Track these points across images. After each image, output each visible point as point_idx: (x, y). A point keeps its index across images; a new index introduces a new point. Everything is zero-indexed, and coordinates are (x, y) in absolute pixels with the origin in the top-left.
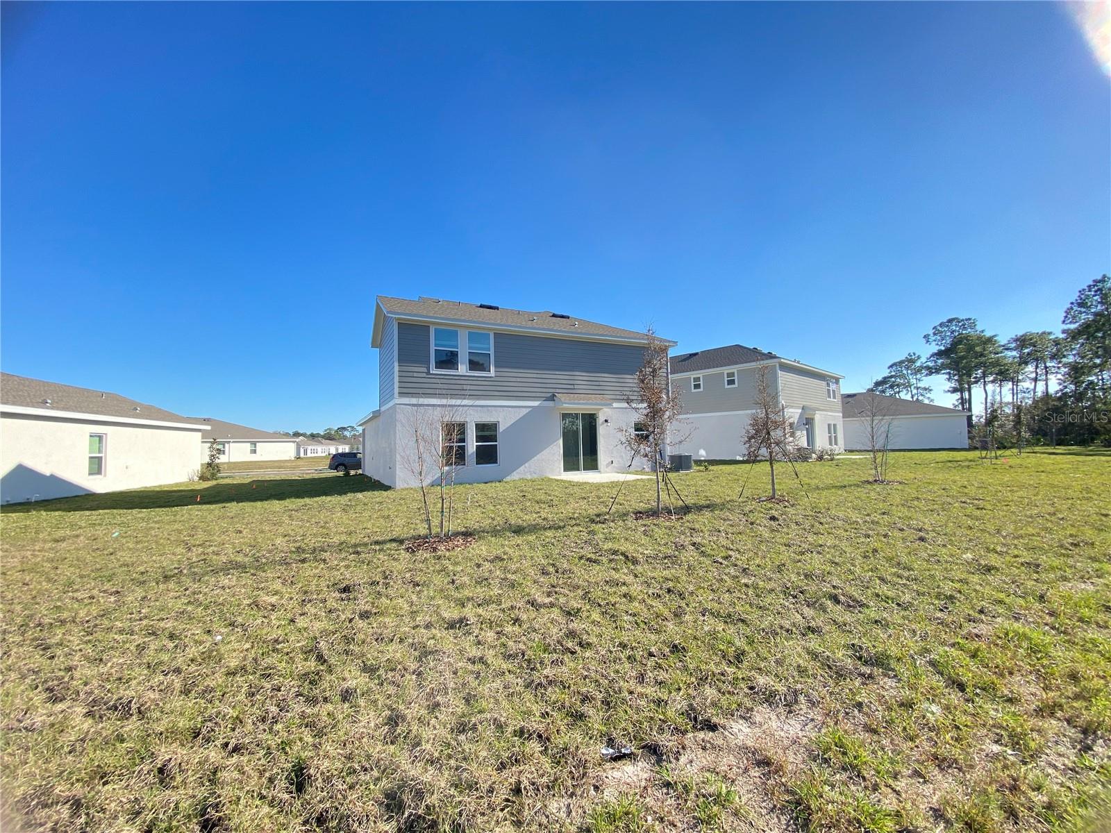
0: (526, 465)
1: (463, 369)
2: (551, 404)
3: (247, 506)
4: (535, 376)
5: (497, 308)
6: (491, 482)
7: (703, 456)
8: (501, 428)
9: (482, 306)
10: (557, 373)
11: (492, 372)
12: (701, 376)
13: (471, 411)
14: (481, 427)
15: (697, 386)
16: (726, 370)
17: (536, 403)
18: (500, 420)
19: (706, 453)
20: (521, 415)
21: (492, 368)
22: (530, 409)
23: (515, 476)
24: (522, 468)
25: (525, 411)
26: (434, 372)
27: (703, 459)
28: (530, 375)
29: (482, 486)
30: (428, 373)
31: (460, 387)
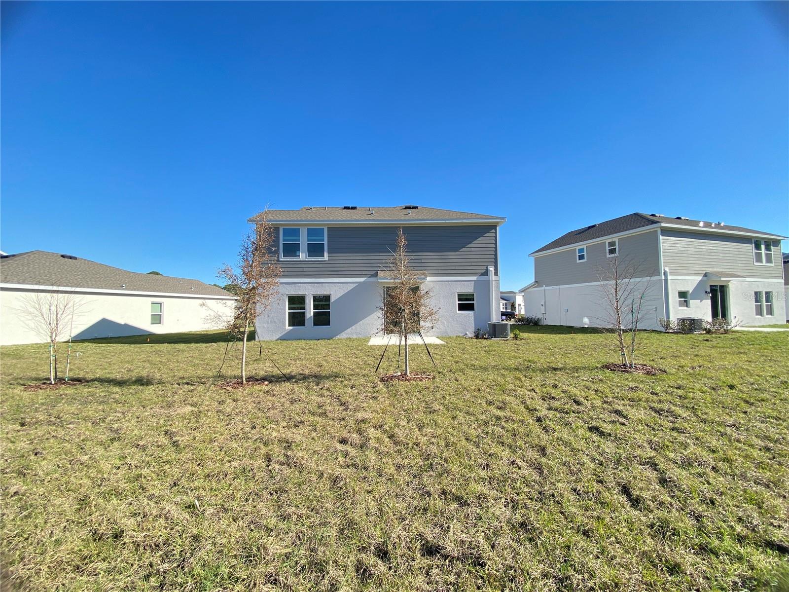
0: (353, 327)
1: (303, 256)
2: (373, 279)
4: (361, 258)
6: (322, 339)
7: (586, 324)
8: (333, 299)
10: (381, 254)
11: (326, 256)
12: (585, 247)
13: (309, 286)
14: (316, 299)
15: (581, 257)
16: (607, 239)
17: (362, 280)
18: (331, 293)
19: (590, 321)
20: (349, 289)
21: (326, 254)
22: (357, 284)
23: (344, 335)
24: (349, 330)
25: (353, 286)
26: (282, 260)
27: (586, 326)
28: (357, 258)
29: (315, 341)
30: (278, 260)
31: (301, 269)
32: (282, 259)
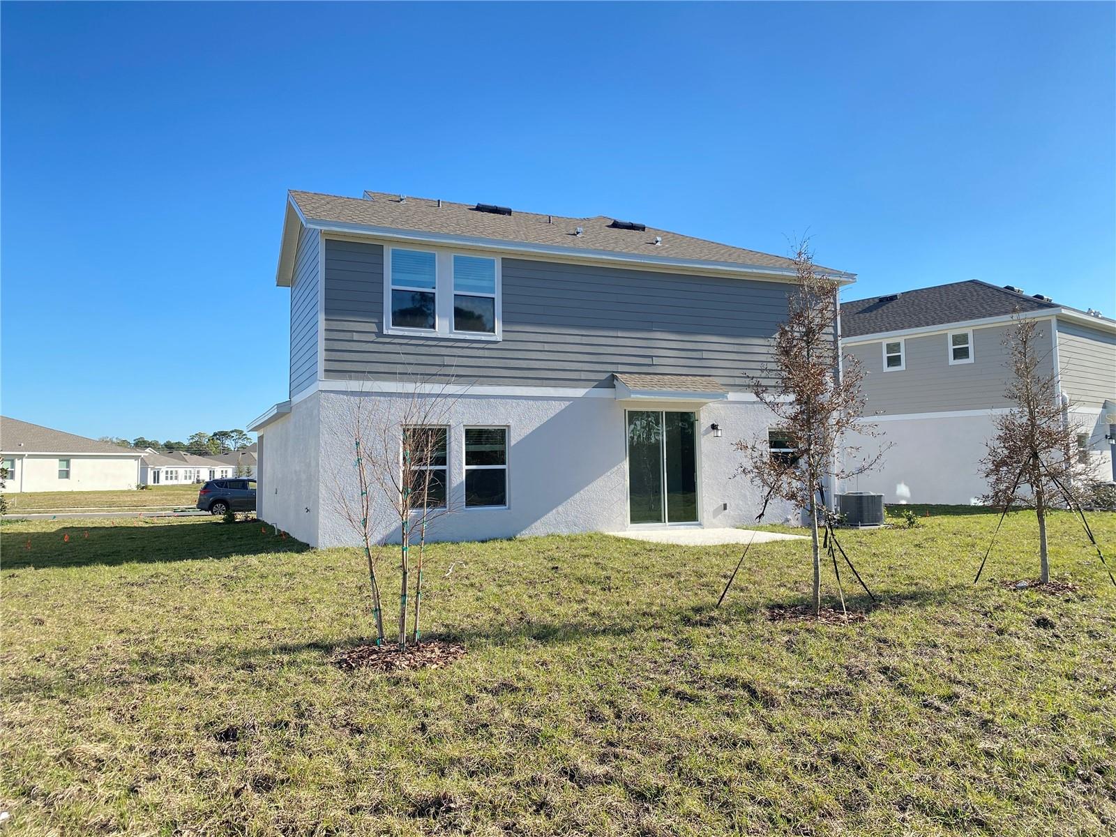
0: (560, 508)
1: (444, 326)
2: (605, 393)
3: (53, 575)
4: (577, 339)
5: (509, 212)
6: (495, 539)
7: (903, 498)
8: (514, 439)
9: (479, 208)
10: (620, 334)
11: (498, 335)
12: (901, 340)
13: (459, 406)
14: (474, 436)
15: (894, 361)
16: (951, 329)
17: (580, 392)
18: (511, 423)
19: (911, 491)
20: (552, 414)
21: (498, 326)
22: (567, 403)
23: (539, 529)
24: (551, 516)
25: (564, 405)
26: (391, 332)
27: (904, 502)
28: (571, 339)
29: (476, 547)
30: (380, 333)
31: (437, 360)
32: (390, 329)
